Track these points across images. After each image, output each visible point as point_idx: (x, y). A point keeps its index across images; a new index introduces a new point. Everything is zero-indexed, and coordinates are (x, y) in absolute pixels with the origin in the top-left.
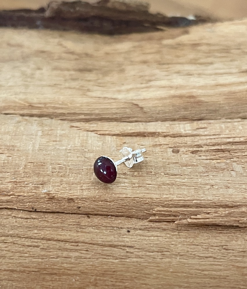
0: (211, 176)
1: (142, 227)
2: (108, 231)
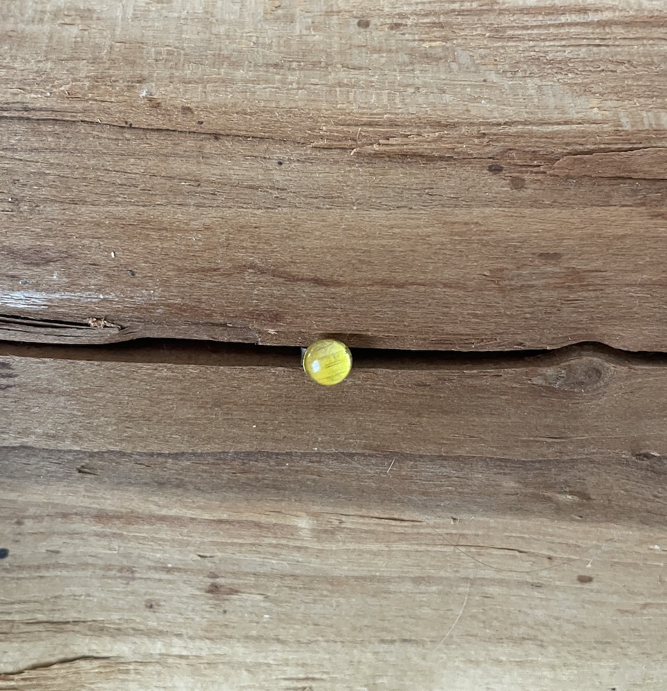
0: (418, 72)
1: (301, 157)
2: (248, 163)
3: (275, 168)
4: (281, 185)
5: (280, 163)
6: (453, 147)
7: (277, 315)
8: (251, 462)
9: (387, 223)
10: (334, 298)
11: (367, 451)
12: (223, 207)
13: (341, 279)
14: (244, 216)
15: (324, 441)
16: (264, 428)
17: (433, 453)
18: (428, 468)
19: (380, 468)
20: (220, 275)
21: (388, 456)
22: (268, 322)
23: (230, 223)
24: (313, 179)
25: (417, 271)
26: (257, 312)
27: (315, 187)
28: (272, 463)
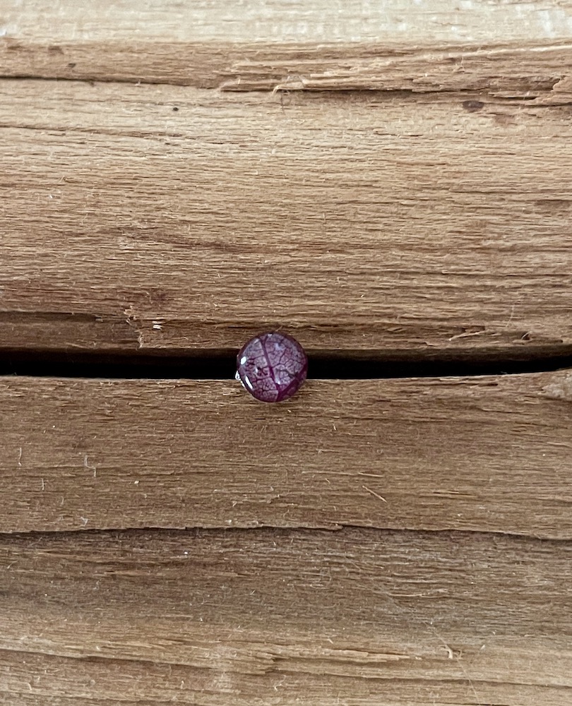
1: (205, 102)
2: (132, 109)
3: (169, 115)
4: (174, 131)
5: (176, 109)
6: (411, 77)
7: (164, 295)
8: (134, 549)
9: (319, 168)
10: (243, 269)
11: (306, 525)
12: (93, 155)
13: (254, 242)
14: (120, 165)
15: (241, 507)
16: (151, 484)
17: (409, 526)
18: (402, 553)
19: (330, 554)
20: (85, 241)
21: (341, 534)
22: (150, 307)
23: (102, 175)
24: (219, 123)
25: (361, 229)
26: (135, 292)
27: (221, 132)
28: (166, 550)
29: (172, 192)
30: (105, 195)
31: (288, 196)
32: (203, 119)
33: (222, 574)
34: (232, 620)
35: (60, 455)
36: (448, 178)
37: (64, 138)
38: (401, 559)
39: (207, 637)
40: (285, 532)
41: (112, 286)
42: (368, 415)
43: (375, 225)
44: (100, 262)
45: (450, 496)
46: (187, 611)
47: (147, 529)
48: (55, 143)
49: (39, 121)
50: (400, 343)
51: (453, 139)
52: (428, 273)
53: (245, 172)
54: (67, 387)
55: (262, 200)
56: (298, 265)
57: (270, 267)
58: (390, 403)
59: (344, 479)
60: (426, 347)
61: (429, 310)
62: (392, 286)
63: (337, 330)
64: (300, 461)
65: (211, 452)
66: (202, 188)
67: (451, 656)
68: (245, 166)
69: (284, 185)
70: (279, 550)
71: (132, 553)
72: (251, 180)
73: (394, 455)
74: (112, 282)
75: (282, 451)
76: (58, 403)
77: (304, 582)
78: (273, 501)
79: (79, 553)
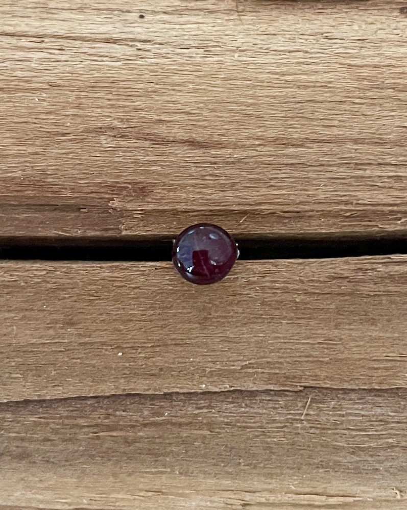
1: (168, 10)
2: (103, 17)
3: (136, 22)
4: (143, 37)
5: (142, 17)
7: (145, 187)
10: (215, 163)
11: (272, 387)
12: (72, 61)
13: (224, 139)
14: (98, 70)
15: (214, 373)
16: (133, 356)
17: (362, 386)
18: (357, 409)
19: (292, 412)
20: (70, 140)
21: (302, 394)
22: (132, 198)
23: (82, 79)
24: (183, 29)
25: (318, 126)
26: (118, 185)
27: (186, 37)
28: (146, 413)
29: (147, 94)
30: (86, 97)
31: (253, 97)
32: (167, 26)
33: (195, 432)
34: (205, 473)
35: (51, 332)
36: (393, 78)
37: (43, 45)
38: (356, 415)
39: (183, 488)
40: (252, 394)
41: (98, 180)
42: (328, 290)
43: (331, 122)
44: (85, 159)
45: (399, 359)
46: (165, 466)
47: (129, 395)
48: (36, 50)
49: (18, 29)
50: (355, 226)
51: (396, 43)
52: (380, 164)
53: (213, 76)
54: (58, 271)
55: (229, 100)
56: (264, 159)
57: (239, 161)
58: (348, 280)
59: (306, 346)
60: (377, 229)
61: (381, 197)
62: (348, 176)
63: (299, 216)
64: (267, 332)
65: (187, 326)
66: (174, 90)
67: (399, 497)
68: (212, 69)
69: (248, 87)
70: (247, 409)
71: (115, 416)
72: (219, 82)
73: (350, 324)
74: (97, 177)
75: (251, 323)
76: (49, 286)
77: (269, 437)
78: (243, 367)
79: (67, 417)
